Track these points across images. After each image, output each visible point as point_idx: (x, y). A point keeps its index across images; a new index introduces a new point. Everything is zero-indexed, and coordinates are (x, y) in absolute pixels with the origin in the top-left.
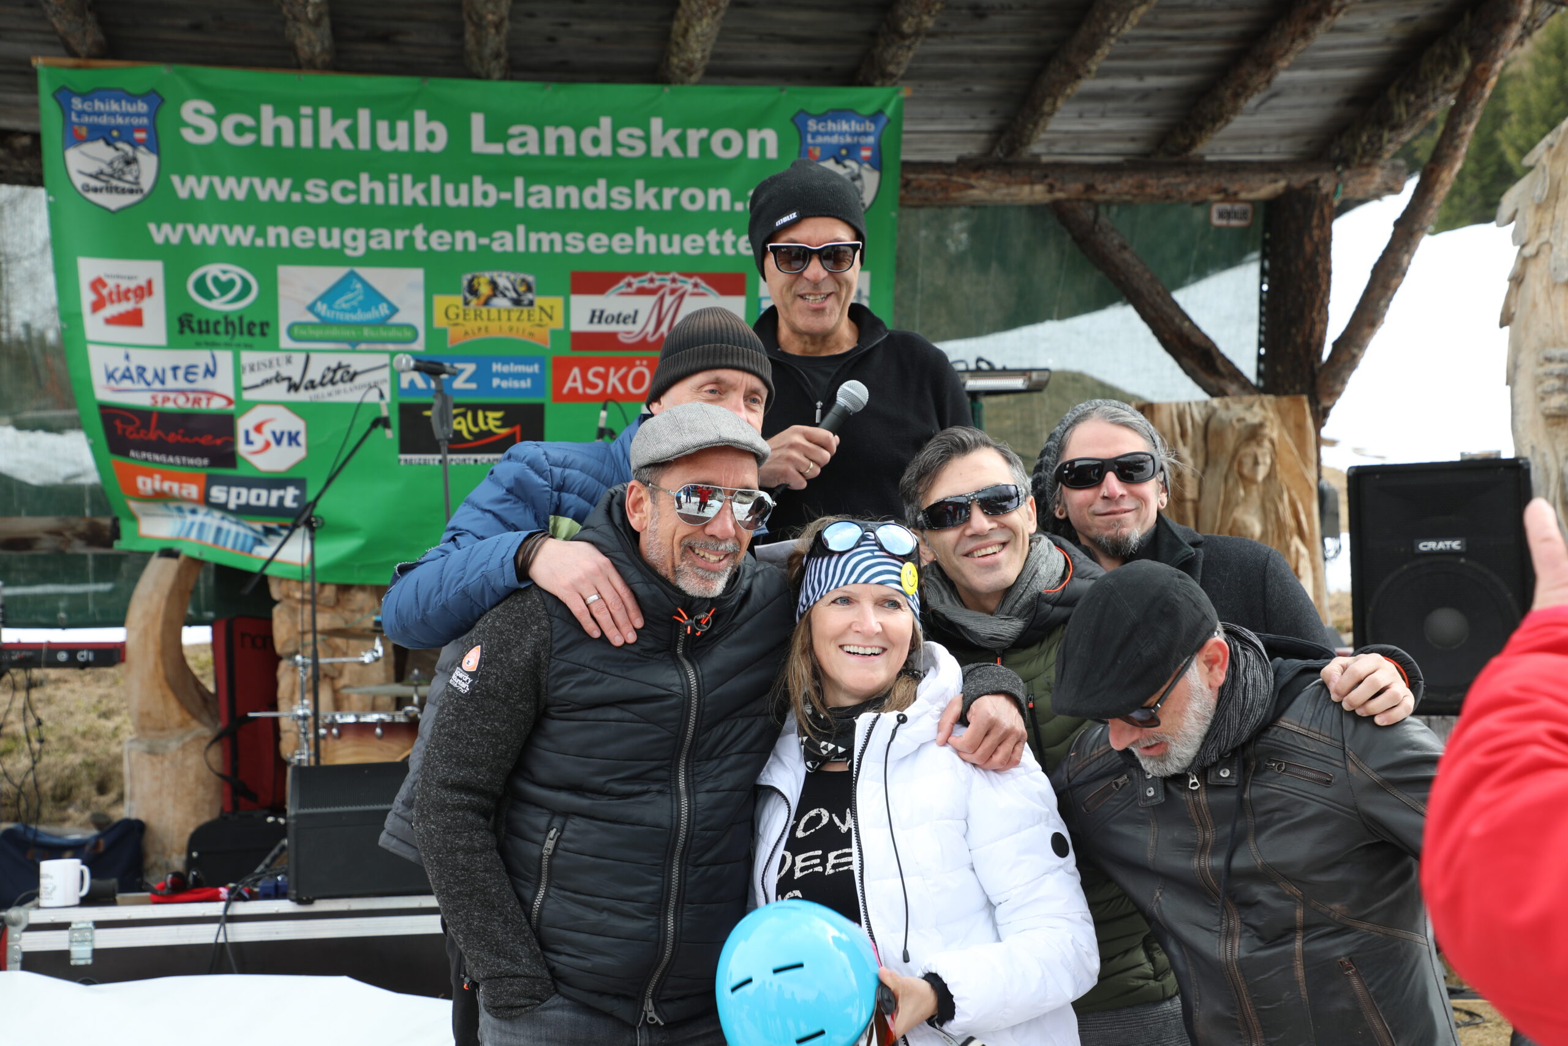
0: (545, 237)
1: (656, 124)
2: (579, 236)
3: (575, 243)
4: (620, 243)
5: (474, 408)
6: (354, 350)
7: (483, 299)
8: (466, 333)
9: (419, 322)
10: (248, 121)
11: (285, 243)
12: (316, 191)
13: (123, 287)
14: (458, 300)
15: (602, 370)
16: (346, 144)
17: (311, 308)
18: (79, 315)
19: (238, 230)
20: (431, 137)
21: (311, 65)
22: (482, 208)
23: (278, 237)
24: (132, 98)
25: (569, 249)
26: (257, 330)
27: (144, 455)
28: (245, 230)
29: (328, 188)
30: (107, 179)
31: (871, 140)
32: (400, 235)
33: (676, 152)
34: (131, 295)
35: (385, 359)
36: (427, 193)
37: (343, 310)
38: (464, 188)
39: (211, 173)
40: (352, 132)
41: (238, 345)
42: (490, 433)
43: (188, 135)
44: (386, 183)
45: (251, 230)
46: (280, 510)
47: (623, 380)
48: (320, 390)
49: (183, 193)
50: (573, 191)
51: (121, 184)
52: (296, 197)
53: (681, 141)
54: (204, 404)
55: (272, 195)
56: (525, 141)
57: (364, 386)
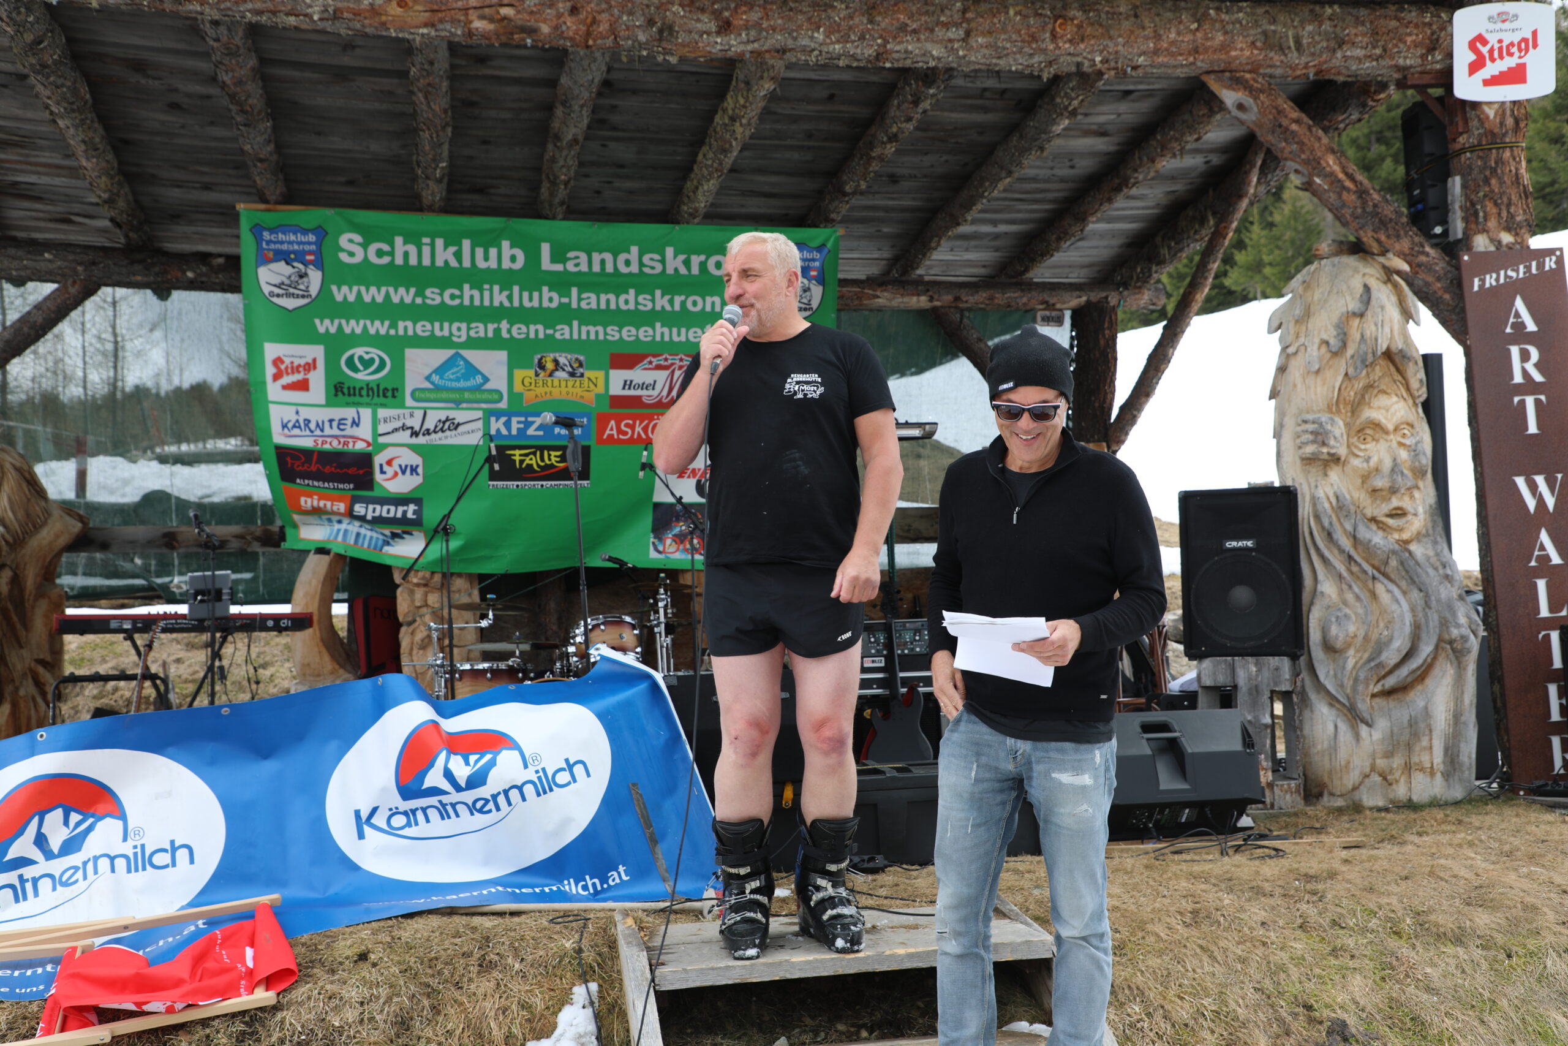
0: (592, 329)
1: (670, 251)
2: (616, 328)
3: (613, 333)
4: (644, 334)
5: (542, 449)
6: (458, 409)
7: (548, 372)
8: (537, 396)
9: (504, 389)
10: (386, 248)
11: (410, 332)
12: (433, 296)
13: (295, 364)
14: (532, 373)
15: (631, 422)
16: (454, 263)
17: (428, 378)
18: (264, 383)
19: (377, 323)
20: (513, 259)
21: (431, 209)
22: (549, 308)
23: (406, 328)
24: (305, 232)
25: (609, 338)
26: (389, 394)
27: (306, 482)
28: (382, 324)
29: (441, 295)
30: (286, 288)
31: (817, 264)
32: (491, 327)
33: (683, 271)
34: (301, 369)
35: (480, 414)
36: (510, 298)
37: (451, 380)
38: (536, 295)
39: (359, 284)
40: (458, 256)
41: (376, 404)
42: (552, 466)
43: (344, 257)
45: (387, 323)
46: (404, 521)
47: (645, 429)
48: (433, 436)
49: (339, 298)
50: (612, 297)
51: (296, 292)
52: (419, 301)
53: (687, 263)
54: (351, 445)
55: (402, 299)
56: (578, 263)
57: (464, 433)
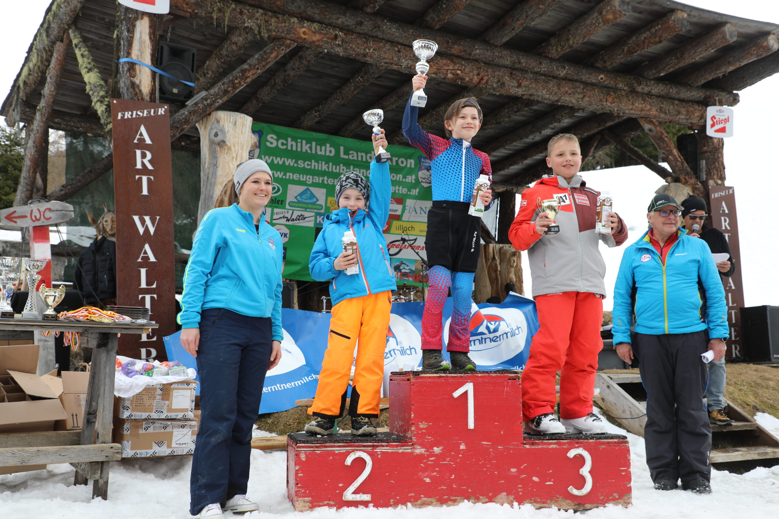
6: (306, 211)
9: (324, 205)
10: (285, 142)
11: (291, 178)
12: (301, 164)
14: (334, 199)
16: (309, 151)
17: (296, 197)
19: (279, 173)
20: (330, 152)
21: (303, 128)
23: (290, 176)
26: (280, 203)
29: (304, 163)
32: (321, 179)
35: (314, 214)
36: (328, 167)
37: (304, 199)
38: (338, 167)
39: (273, 156)
40: (311, 148)
41: (274, 207)
43: (268, 144)
44: (318, 164)
45: (282, 173)
48: (295, 222)
50: (364, 171)
52: (296, 165)
55: (289, 164)
56: (353, 156)
57: (307, 221)
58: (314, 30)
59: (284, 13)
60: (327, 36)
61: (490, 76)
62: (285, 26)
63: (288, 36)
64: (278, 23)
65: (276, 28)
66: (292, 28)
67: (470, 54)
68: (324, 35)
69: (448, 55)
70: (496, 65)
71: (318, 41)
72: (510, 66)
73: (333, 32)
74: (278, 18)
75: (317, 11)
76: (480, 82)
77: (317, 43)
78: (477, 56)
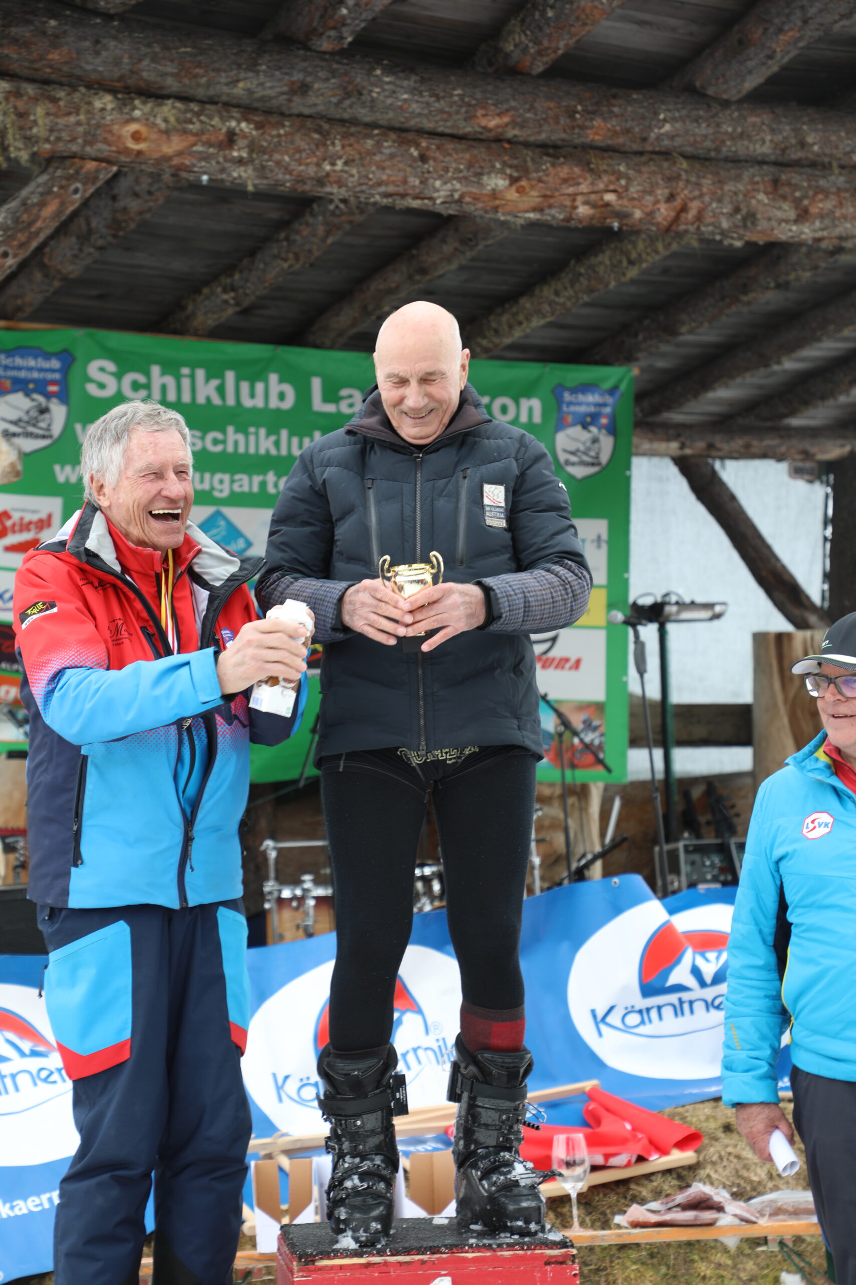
10: (141, 379)
13: (25, 520)
16: (216, 401)
20: (282, 396)
21: (196, 333)
24: (47, 356)
30: (24, 426)
31: (608, 410)
32: (257, 479)
36: (277, 444)
40: (221, 390)
43: (92, 389)
44: (246, 434)
51: (35, 431)
58: (163, 126)
59: (73, 82)
60: (204, 138)
61: (707, 199)
62: (78, 123)
63: (88, 149)
64: (56, 115)
65: (51, 130)
66: (98, 126)
67: (644, 139)
68: (196, 135)
69: (575, 147)
70: (727, 160)
71: (180, 154)
72: (773, 158)
73: (220, 125)
74: (54, 100)
75: (170, 68)
76: (677, 218)
77: (175, 161)
78: (666, 142)
